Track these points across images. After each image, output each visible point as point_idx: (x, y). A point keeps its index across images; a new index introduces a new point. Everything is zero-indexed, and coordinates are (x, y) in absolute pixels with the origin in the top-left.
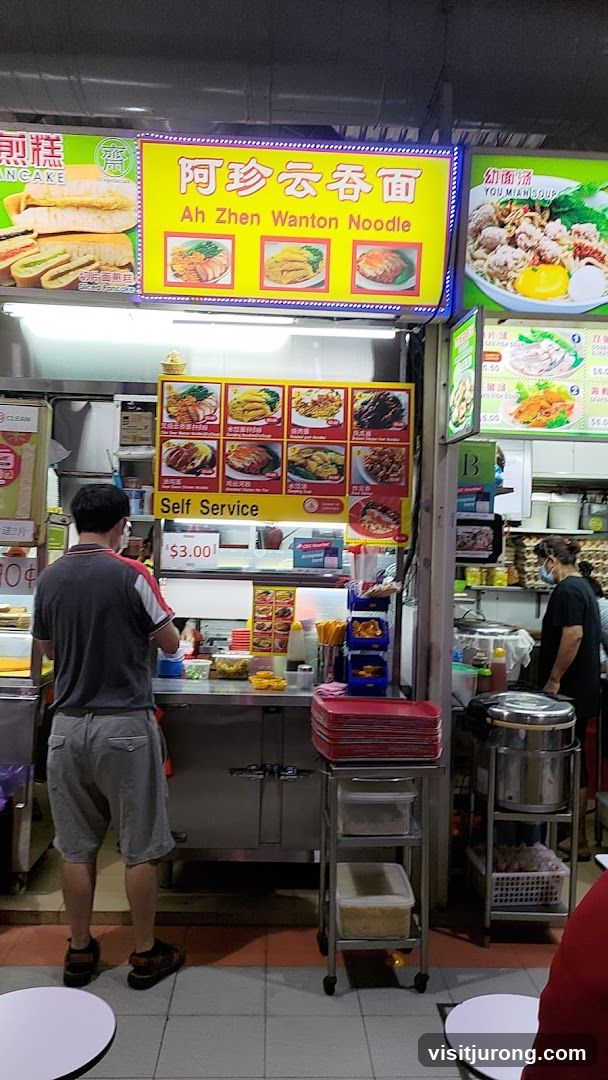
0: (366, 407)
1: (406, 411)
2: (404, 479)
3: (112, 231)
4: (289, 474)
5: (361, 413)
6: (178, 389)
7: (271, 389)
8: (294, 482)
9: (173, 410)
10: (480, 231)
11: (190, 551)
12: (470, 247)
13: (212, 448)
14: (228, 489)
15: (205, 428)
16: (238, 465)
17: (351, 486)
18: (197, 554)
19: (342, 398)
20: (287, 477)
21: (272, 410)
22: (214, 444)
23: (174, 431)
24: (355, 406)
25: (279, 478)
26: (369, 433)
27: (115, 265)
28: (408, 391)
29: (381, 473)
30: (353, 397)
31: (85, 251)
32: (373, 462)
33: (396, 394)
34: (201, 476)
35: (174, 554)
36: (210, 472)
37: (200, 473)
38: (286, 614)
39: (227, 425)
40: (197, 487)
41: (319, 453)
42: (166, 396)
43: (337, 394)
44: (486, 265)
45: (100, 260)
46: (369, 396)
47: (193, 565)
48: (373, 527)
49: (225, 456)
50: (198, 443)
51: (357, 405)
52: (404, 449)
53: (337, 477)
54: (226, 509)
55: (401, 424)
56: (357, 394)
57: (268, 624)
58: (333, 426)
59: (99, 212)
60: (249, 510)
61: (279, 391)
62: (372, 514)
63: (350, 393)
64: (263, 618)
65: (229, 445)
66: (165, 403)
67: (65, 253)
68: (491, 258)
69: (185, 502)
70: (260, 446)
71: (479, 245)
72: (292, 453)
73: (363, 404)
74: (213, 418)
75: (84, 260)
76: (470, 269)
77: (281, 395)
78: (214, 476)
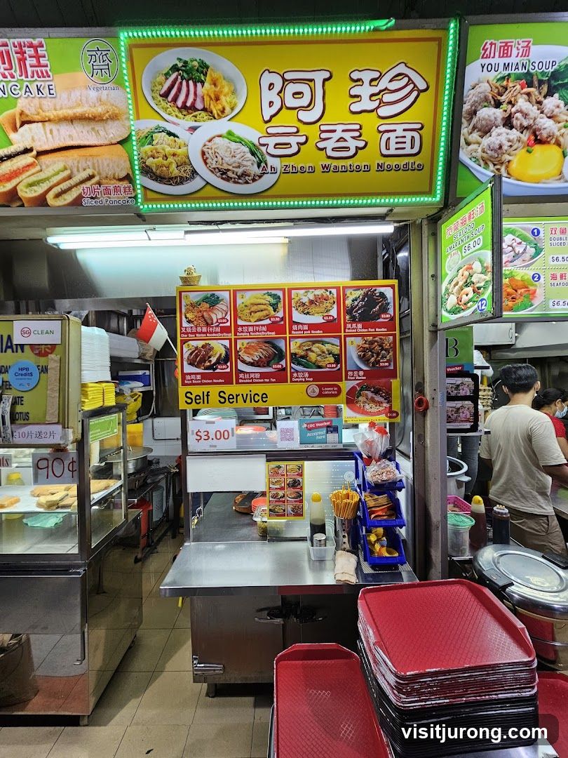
0: (356, 303)
1: (392, 304)
2: (392, 364)
3: (107, 142)
4: (292, 364)
5: (352, 308)
6: (194, 297)
7: (273, 292)
8: (297, 372)
9: (190, 316)
10: (475, 113)
11: (212, 435)
12: (464, 131)
13: (225, 346)
14: (240, 381)
15: (218, 330)
16: (249, 359)
17: (346, 372)
18: (218, 437)
19: (335, 296)
20: (291, 367)
21: (275, 311)
22: (227, 343)
23: (192, 333)
24: (347, 302)
25: (284, 369)
26: (360, 326)
27: (114, 178)
28: (393, 287)
29: (373, 359)
30: (345, 295)
31: (85, 165)
32: (364, 350)
33: (382, 290)
34: (218, 371)
35: (199, 438)
36: (224, 367)
37: (216, 368)
38: (296, 484)
39: (236, 326)
40: (215, 381)
41: (317, 345)
42: (183, 304)
43: (330, 292)
44: (480, 150)
45: (99, 174)
46: (359, 293)
47: (215, 446)
48: (367, 407)
49: (237, 352)
50: (213, 343)
51: (349, 302)
52: (391, 337)
53: (334, 365)
54: (240, 398)
55: (388, 316)
56: (348, 292)
57: (281, 493)
58: (329, 321)
59: (92, 124)
60: (260, 398)
61: (280, 294)
62: (366, 395)
63: (341, 292)
64: (276, 489)
65: (239, 342)
66: (183, 310)
67: (65, 169)
68: (486, 141)
69: (205, 394)
70: (266, 342)
71: (474, 128)
72: (295, 346)
73: (353, 301)
74: (224, 321)
75: (84, 175)
76: (464, 155)
77: (282, 297)
78: (228, 370)
